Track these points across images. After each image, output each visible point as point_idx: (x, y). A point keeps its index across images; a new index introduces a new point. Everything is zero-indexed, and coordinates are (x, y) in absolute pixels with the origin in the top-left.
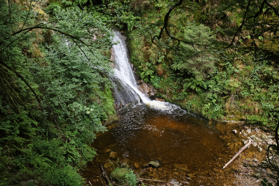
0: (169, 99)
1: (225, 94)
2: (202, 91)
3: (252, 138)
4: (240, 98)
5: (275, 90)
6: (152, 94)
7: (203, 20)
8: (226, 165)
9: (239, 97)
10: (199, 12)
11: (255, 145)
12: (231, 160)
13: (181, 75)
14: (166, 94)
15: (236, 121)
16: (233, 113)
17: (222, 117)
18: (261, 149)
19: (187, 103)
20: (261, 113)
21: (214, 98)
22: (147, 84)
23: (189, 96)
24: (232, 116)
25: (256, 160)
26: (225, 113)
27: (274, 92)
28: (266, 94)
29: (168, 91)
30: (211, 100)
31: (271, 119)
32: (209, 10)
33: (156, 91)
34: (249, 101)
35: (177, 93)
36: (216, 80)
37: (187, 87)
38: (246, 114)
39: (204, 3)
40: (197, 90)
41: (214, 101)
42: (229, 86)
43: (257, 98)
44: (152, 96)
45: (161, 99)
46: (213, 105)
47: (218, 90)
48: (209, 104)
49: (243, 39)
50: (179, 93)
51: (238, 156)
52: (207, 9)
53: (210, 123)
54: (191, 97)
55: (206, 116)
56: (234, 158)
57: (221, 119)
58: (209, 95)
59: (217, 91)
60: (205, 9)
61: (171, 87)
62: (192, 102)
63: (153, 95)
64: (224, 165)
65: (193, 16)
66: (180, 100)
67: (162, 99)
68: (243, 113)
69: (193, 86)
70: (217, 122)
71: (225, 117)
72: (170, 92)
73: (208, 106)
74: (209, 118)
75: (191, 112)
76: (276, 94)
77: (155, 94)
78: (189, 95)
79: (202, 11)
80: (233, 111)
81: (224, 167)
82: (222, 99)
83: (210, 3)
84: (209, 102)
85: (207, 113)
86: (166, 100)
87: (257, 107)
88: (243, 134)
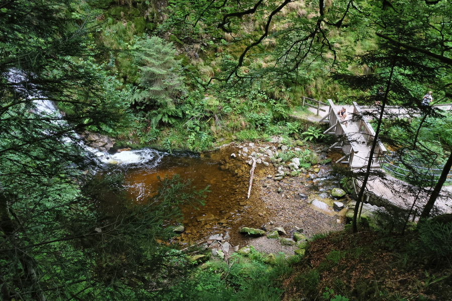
0: (136, 145)
1: (207, 117)
2: (178, 121)
3: (254, 156)
4: (224, 116)
5: (254, 97)
6: (110, 146)
7: (149, 30)
8: (249, 194)
9: (222, 115)
10: (141, 20)
11: (260, 161)
12: (250, 186)
13: (142, 108)
14: (129, 139)
15: (227, 144)
16: (222, 136)
17: (213, 144)
18: (267, 164)
19: (163, 142)
20: (248, 126)
21: (197, 125)
22: (97, 135)
23: (162, 132)
24: (222, 139)
25: (270, 176)
26: (214, 139)
27: (253, 99)
28: (247, 104)
29: (131, 135)
30: (193, 129)
31: (259, 129)
32: (155, 15)
33: (114, 139)
34: (233, 117)
35: (143, 133)
36: (190, 103)
37: (157, 121)
38: (234, 132)
39: (146, 7)
40: (170, 122)
41: (198, 129)
42: (210, 106)
43: (240, 111)
44: (111, 148)
45: (125, 149)
46: (198, 135)
47: (197, 114)
48: (193, 134)
49: (205, 45)
50: (145, 133)
51: (254, 180)
52: (152, 14)
53: (202, 156)
54: (164, 133)
55: (195, 150)
56: (251, 183)
57: (212, 148)
58: (189, 123)
59: (197, 116)
60: (148, 14)
61: (134, 129)
62: (171, 139)
63: (112, 146)
64: (247, 194)
65: (133, 25)
66: (151, 142)
67: (127, 147)
68: (231, 132)
69: (165, 117)
70: (208, 152)
71: (215, 143)
72: (134, 135)
73: (192, 137)
74: (199, 151)
75: (174, 151)
76: (255, 101)
77: (114, 145)
78: (162, 130)
79: (145, 18)
80: (221, 134)
81: (249, 197)
82: (205, 124)
83: (153, 5)
84: (191, 132)
85: (194, 146)
86: (133, 147)
87: (242, 121)
88: (242, 155)
